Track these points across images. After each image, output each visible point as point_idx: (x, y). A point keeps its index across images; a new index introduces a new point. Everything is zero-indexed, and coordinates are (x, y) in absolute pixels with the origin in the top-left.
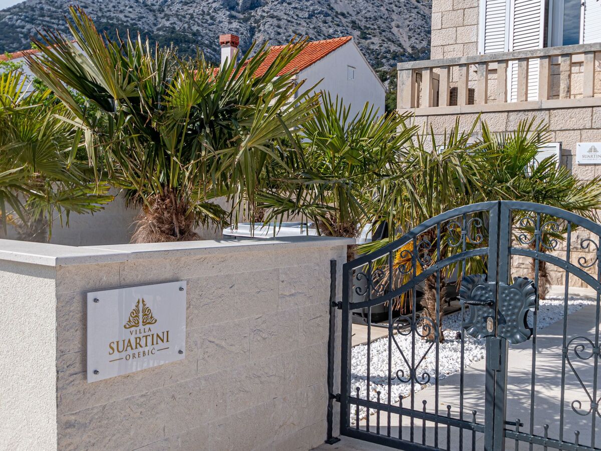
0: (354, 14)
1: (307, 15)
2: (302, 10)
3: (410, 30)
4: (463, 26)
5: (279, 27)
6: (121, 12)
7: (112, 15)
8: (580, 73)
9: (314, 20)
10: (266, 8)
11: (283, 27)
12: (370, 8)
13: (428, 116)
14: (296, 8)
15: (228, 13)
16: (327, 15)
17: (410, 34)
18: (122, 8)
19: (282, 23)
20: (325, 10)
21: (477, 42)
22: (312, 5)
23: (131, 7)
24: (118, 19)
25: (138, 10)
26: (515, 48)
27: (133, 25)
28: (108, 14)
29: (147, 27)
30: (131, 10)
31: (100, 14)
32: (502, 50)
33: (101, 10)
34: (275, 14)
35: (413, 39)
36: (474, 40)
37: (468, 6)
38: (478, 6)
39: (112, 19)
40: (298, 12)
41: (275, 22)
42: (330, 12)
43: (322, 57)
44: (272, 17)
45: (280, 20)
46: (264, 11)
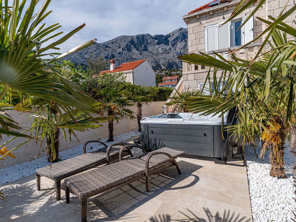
0: (137, 58)
1: (126, 59)
2: (125, 58)
3: (151, 62)
4: (200, 44)
5: (119, 62)
6: (79, 60)
7: (76, 61)
8: (243, 56)
9: (128, 60)
10: (116, 58)
11: (120, 62)
12: (141, 57)
13: (194, 73)
14: (123, 58)
15: (106, 59)
16: (131, 59)
17: (152, 63)
18: (79, 59)
19: (120, 61)
20: (130, 58)
21: (205, 49)
22: (127, 57)
23: (81, 59)
24: (78, 62)
25: (83, 60)
26: (219, 49)
27: (82, 63)
28: (75, 61)
29: (86, 64)
30: (81, 60)
31: (73, 61)
32: (214, 50)
33: (73, 60)
34: (118, 59)
35: (152, 64)
36: (204, 48)
37: (201, 37)
38: (205, 37)
39: (76, 62)
40: (124, 59)
41: (118, 61)
42: (132, 58)
43: (139, 65)
44: (117, 60)
45: (119, 61)
46: (115, 59)
